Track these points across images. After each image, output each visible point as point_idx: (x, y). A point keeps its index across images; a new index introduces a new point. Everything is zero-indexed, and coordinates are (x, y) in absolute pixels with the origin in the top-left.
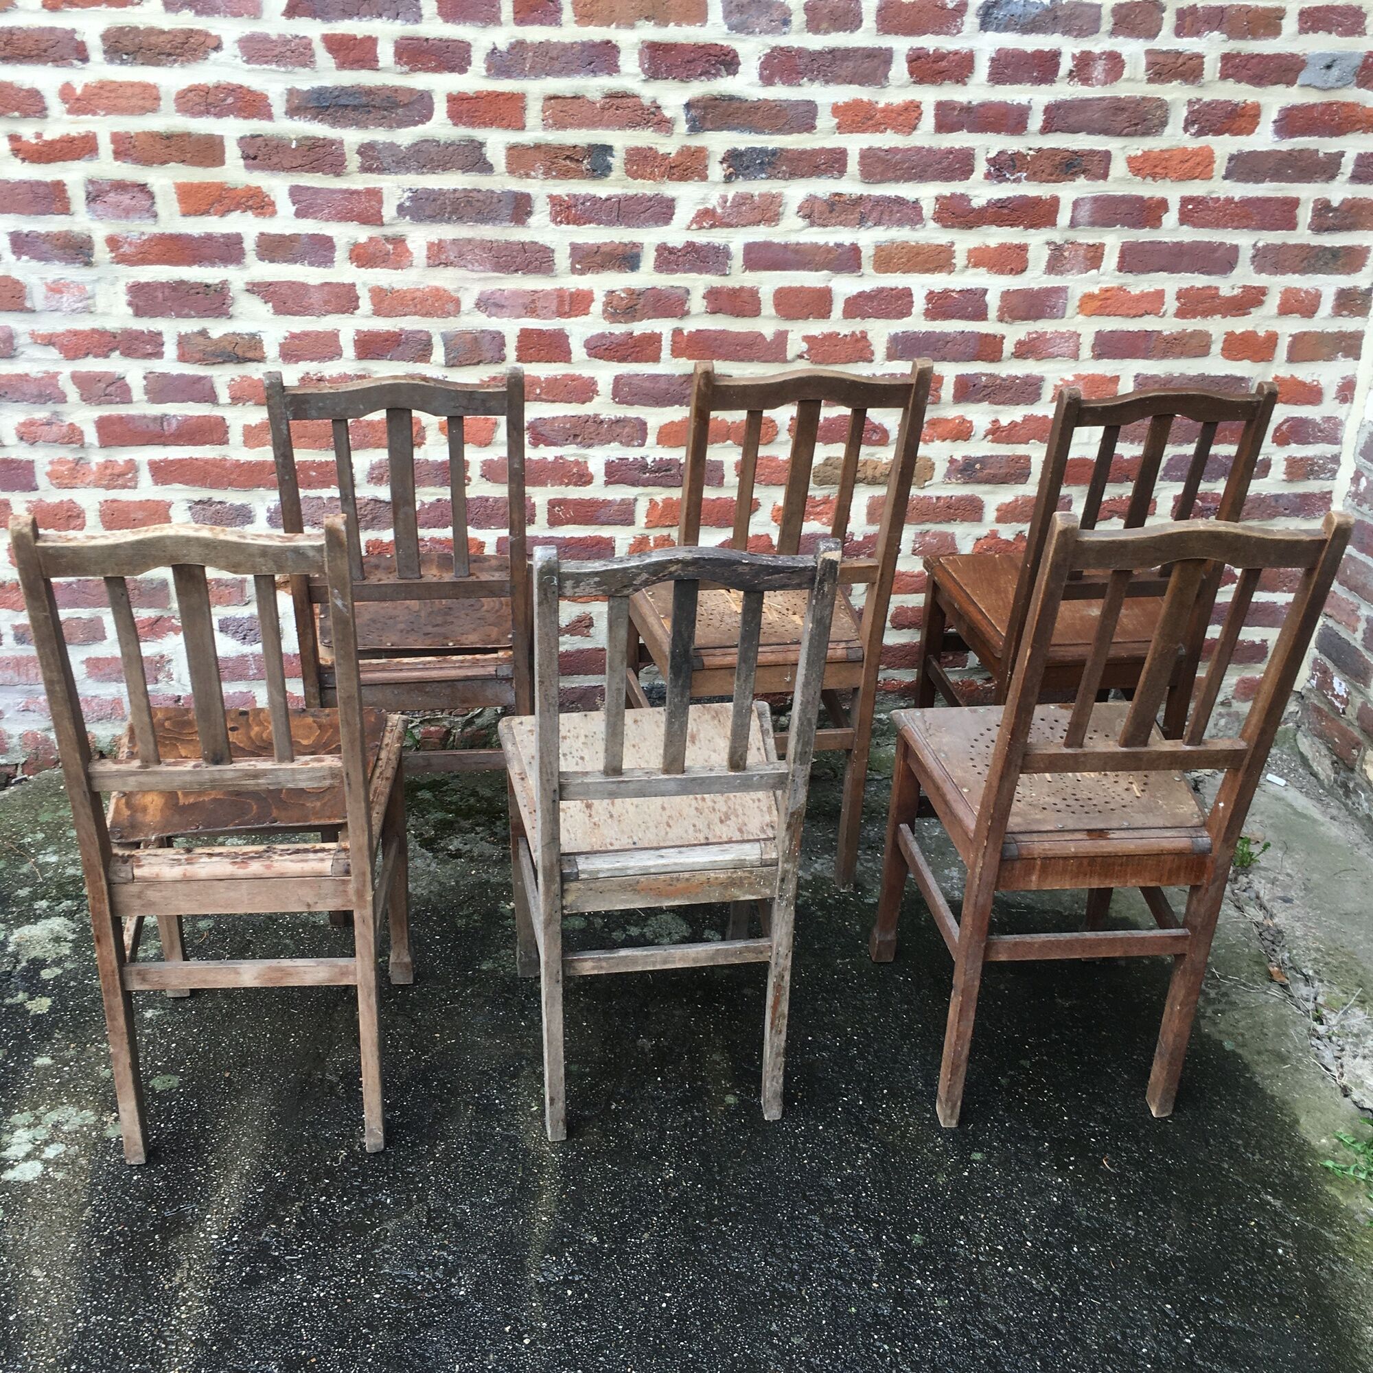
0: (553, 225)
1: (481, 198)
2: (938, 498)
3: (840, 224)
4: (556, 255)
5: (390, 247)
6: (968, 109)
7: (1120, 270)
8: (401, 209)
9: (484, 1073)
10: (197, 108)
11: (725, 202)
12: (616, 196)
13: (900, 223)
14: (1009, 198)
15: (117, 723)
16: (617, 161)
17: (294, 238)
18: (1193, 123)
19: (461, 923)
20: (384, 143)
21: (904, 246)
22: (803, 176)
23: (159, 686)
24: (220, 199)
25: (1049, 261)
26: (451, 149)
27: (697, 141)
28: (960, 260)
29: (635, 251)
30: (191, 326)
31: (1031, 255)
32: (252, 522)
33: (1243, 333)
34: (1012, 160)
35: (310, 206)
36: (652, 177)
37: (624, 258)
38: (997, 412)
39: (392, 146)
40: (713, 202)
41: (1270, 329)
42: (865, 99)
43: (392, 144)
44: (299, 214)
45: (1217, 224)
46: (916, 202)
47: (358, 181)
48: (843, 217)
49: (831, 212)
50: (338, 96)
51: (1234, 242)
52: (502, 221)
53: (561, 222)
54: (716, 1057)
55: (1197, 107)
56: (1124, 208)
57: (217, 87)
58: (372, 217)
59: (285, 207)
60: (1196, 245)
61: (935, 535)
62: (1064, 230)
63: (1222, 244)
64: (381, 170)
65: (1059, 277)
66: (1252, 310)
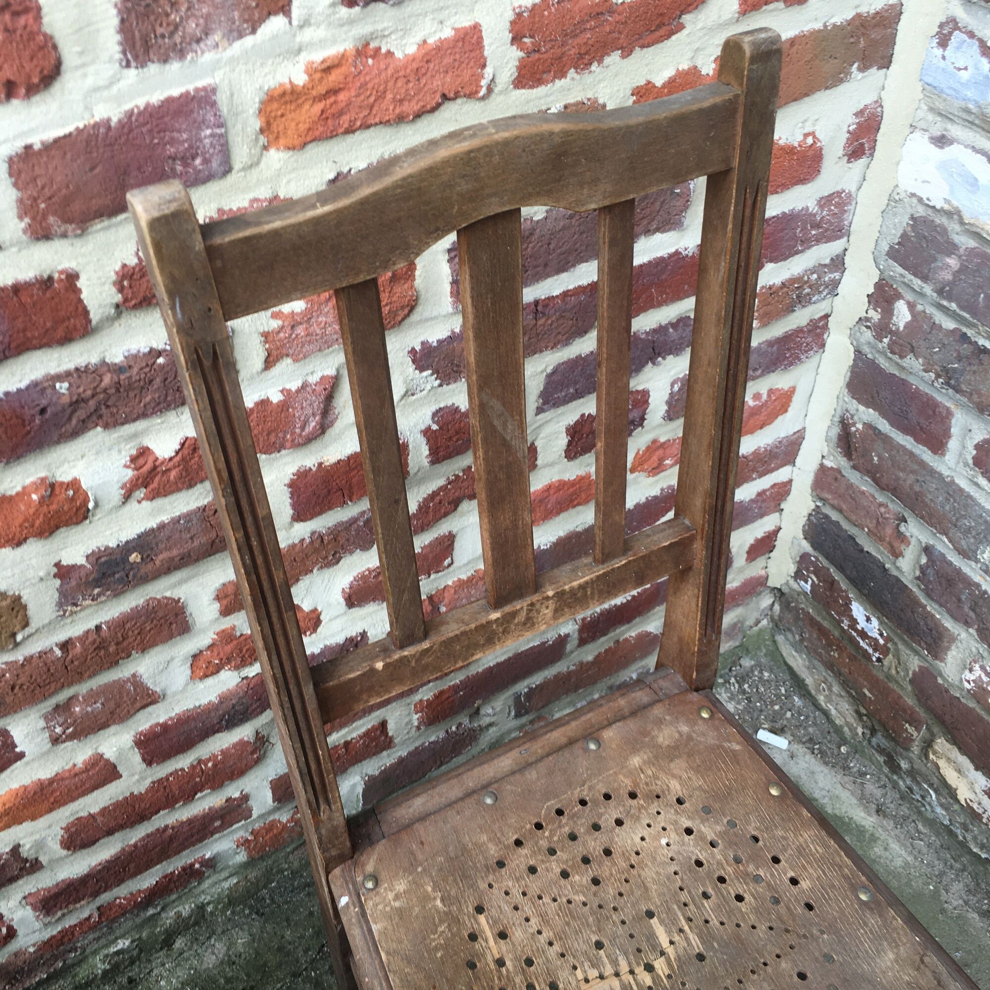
2: (65, 646)
25: (125, 27)
33: (671, 81)
38: (135, 436)
61: (92, 696)
65: (175, 66)
66: (686, 18)
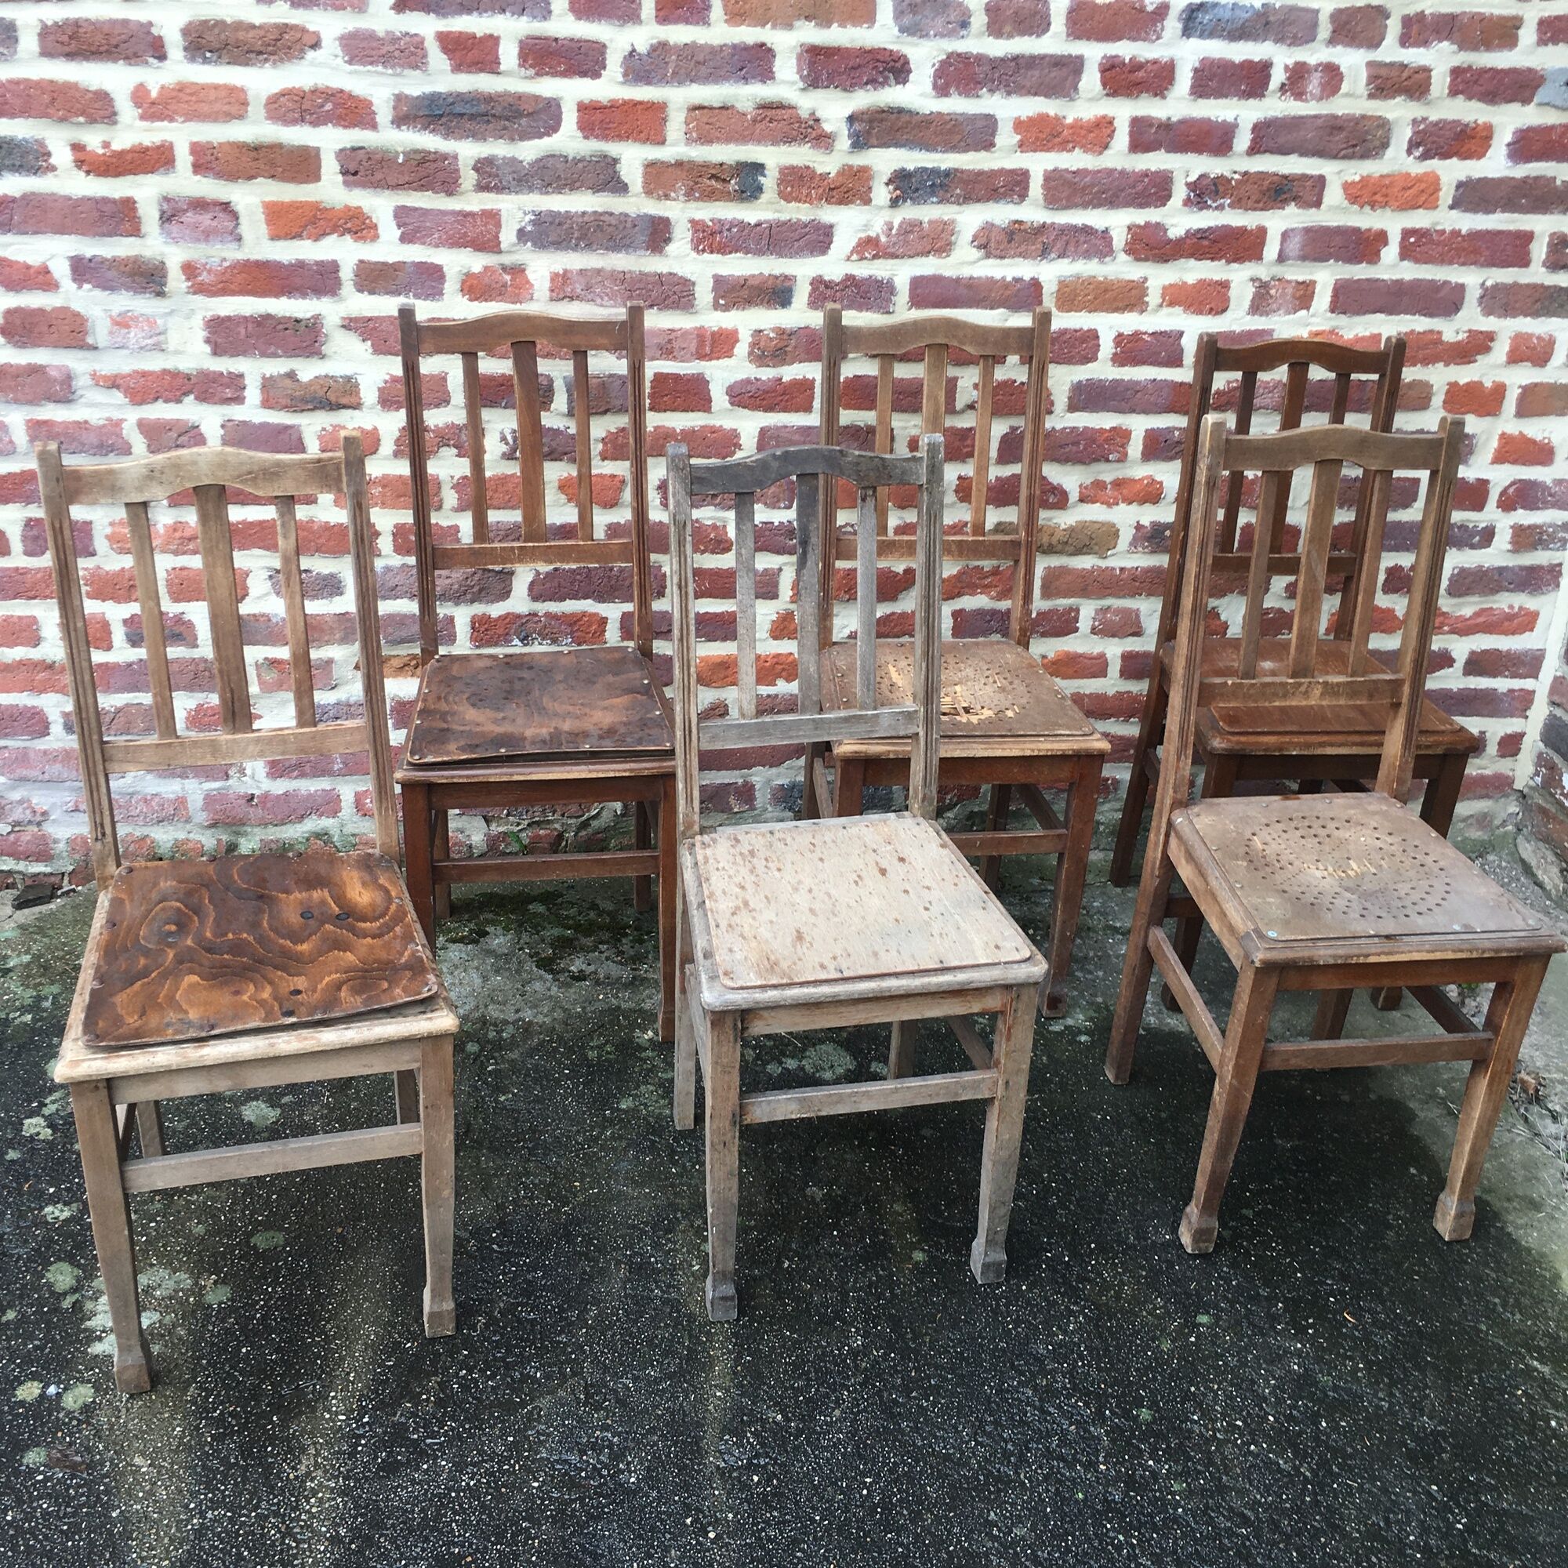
0: (694, 254)
1: (614, 222)
2: (1122, 569)
3: (1020, 255)
4: (697, 288)
5: (508, 278)
6: (1166, 126)
7: (1332, 311)
8: (522, 234)
9: (634, 1227)
10: (290, 115)
11: (891, 230)
12: (766, 222)
13: (1087, 255)
14: (1210, 228)
15: (180, 825)
16: (769, 182)
17: (398, 267)
18: (1418, 145)
19: (592, 1055)
20: (504, 158)
21: (1091, 281)
22: (978, 201)
23: (230, 782)
24: (314, 221)
25: (1253, 301)
26: (580, 165)
27: (860, 160)
28: (1153, 298)
29: (787, 284)
30: (276, 367)
31: (1233, 293)
32: (341, 594)
33: (1468, 384)
34: (1215, 185)
35: (417, 230)
36: (808, 199)
37: (774, 293)
39: (513, 161)
40: (877, 229)
41: (1497, 379)
42: (1052, 113)
43: (513, 160)
44: (405, 239)
45: (1443, 260)
46: (1106, 231)
47: (472, 201)
48: (1023, 248)
49: (1009, 242)
50: (453, 104)
51: (1460, 281)
52: (635, 249)
53: (704, 251)
54: (898, 1207)
55: (1422, 127)
56: (1338, 240)
57: (314, 92)
58: (488, 244)
59: (389, 230)
60: (1417, 283)
61: (1118, 611)
62: (1271, 264)
63: (1446, 283)
64: (500, 189)
65: (1264, 318)
66: (1479, 357)
